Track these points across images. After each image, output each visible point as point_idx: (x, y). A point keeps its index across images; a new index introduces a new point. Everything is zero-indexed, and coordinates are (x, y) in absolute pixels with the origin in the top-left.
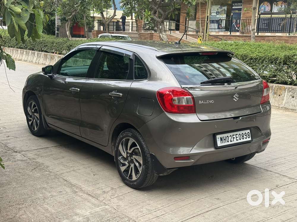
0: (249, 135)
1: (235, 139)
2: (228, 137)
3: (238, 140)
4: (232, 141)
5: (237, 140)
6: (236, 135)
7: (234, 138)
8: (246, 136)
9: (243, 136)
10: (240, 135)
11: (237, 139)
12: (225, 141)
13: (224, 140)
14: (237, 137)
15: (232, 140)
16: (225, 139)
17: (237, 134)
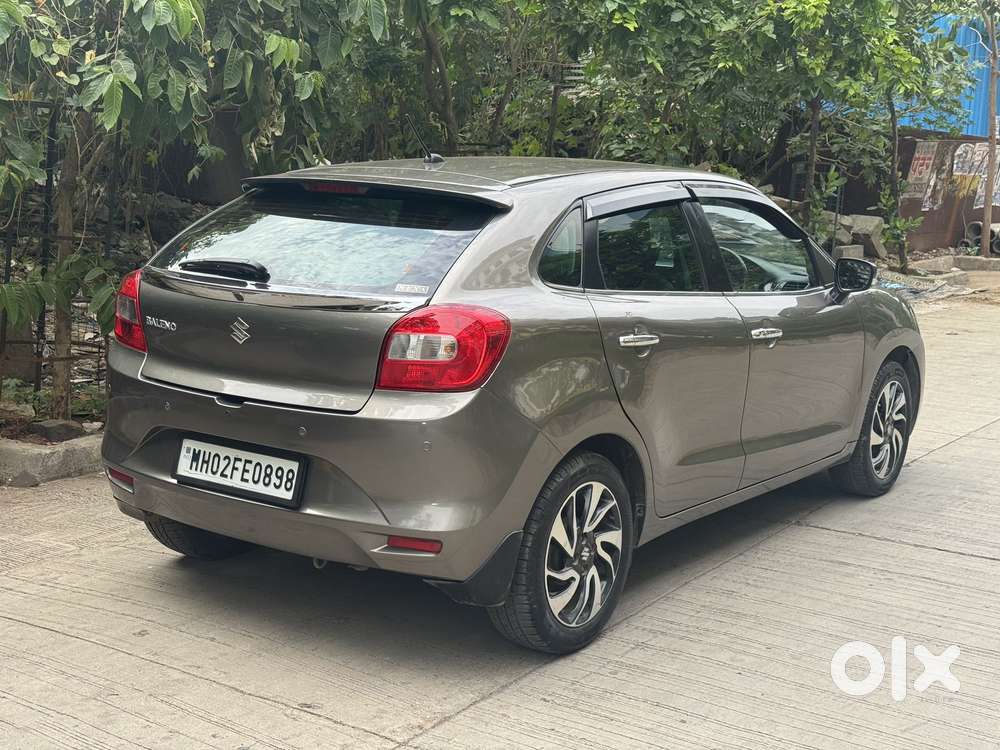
0: (290, 480)
1: (238, 475)
2: (217, 459)
3: (247, 481)
4: (226, 476)
5: (243, 480)
6: (247, 461)
7: (234, 468)
8: (281, 478)
9: (267, 475)
10: (258, 468)
11: (246, 476)
12: (205, 465)
13: (204, 461)
14: (248, 471)
15: (228, 472)
16: (207, 462)
17: (250, 462)
